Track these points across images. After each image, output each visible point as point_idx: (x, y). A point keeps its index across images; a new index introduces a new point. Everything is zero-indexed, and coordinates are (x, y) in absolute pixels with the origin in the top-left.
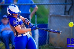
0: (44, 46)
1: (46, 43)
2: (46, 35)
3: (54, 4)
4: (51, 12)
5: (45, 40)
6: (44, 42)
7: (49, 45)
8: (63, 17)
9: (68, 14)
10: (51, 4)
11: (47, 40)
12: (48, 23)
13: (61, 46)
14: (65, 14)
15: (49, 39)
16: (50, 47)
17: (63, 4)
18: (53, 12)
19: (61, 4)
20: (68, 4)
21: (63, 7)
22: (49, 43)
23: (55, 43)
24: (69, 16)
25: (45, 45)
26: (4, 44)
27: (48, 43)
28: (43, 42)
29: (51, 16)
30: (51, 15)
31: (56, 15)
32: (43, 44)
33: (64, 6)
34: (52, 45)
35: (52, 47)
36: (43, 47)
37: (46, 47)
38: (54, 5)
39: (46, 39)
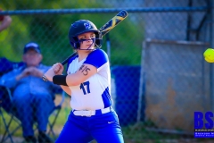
0: (132, 127)
1: (135, 120)
2: (137, 98)
3: (157, 11)
4: (149, 31)
5: (135, 111)
6: (131, 116)
7: (146, 125)
8: (183, 45)
9: (198, 39)
10: (150, 11)
11: (139, 111)
12: (143, 63)
13: (177, 128)
14: (188, 39)
15: (144, 107)
16: (147, 129)
17: (184, 10)
18: (155, 31)
19: (178, 10)
20: (198, 10)
21: (182, 17)
22: (146, 119)
23: (162, 119)
24: (199, 43)
25: (133, 124)
26: (20, 122)
27: (142, 119)
28: (128, 116)
29: (148, 44)
30: (149, 40)
31: (163, 41)
32: (129, 120)
33: (185, 15)
34: (152, 125)
35: (153, 129)
36: (129, 130)
37: (136, 129)
38: (158, 14)
39: (137, 107)
